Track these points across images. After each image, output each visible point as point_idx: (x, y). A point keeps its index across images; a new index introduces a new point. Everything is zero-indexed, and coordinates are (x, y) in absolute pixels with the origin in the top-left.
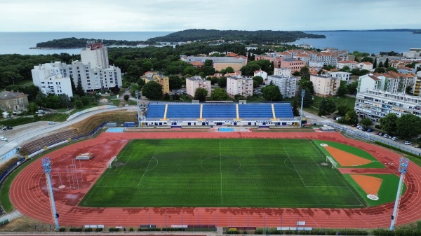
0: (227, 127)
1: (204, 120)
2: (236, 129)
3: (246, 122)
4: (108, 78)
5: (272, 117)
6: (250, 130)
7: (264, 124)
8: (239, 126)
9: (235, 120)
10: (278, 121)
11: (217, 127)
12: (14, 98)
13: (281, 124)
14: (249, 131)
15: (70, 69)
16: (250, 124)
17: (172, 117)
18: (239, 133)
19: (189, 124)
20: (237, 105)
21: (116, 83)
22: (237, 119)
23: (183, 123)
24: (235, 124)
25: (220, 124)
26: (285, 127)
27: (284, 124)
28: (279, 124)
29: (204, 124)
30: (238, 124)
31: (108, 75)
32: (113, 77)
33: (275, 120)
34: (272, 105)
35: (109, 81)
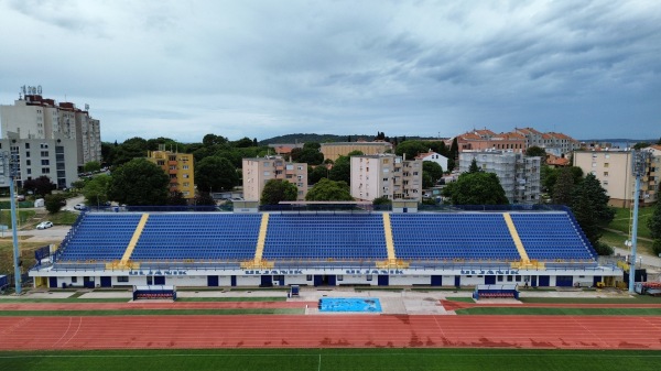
0: (350, 294)
1: (269, 268)
2: (387, 303)
3: (424, 274)
4: (36, 160)
5: (517, 257)
6: (447, 304)
7: (490, 280)
8: (398, 289)
9: (382, 267)
10: (540, 270)
11: (313, 295)
13: (553, 283)
14: (442, 311)
16: (436, 280)
17: (155, 257)
18: (405, 318)
19: (213, 281)
20: (386, 215)
21: (60, 173)
22: (390, 263)
23: (188, 278)
24: (383, 280)
25: (325, 282)
26: (565, 294)
27: (564, 282)
28: (545, 280)
29: (266, 282)
30: (392, 282)
33: (528, 268)
34: (507, 215)
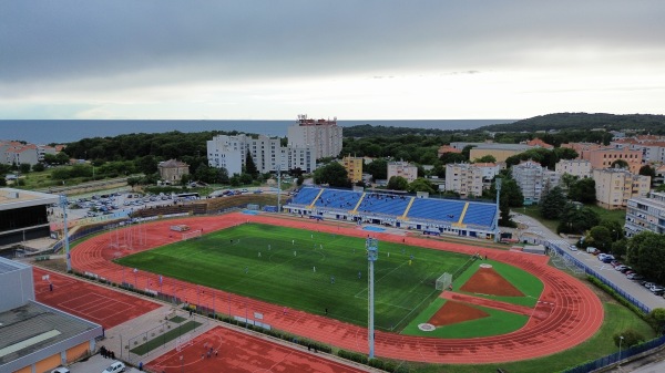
1: (356, 214)
2: (388, 231)
3: (414, 224)
4: (298, 158)
5: (457, 221)
6: (409, 234)
7: (441, 229)
8: (402, 228)
9: (399, 219)
10: (464, 227)
12: (174, 167)
13: (468, 234)
15: (255, 143)
16: (419, 227)
17: (321, 205)
19: (338, 216)
20: (413, 199)
21: (308, 165)
22: (404, 218)
23: (330, 214)
24: (398, 224)
26: (473, 239)
27: (473, 234)
28: (464, 232)
29: (355, 219)
30: (401, 225)
31: (298, 153)
32: (305, 158)
33: (460, 226)
34: (467, 204)
35: (298, 162)
